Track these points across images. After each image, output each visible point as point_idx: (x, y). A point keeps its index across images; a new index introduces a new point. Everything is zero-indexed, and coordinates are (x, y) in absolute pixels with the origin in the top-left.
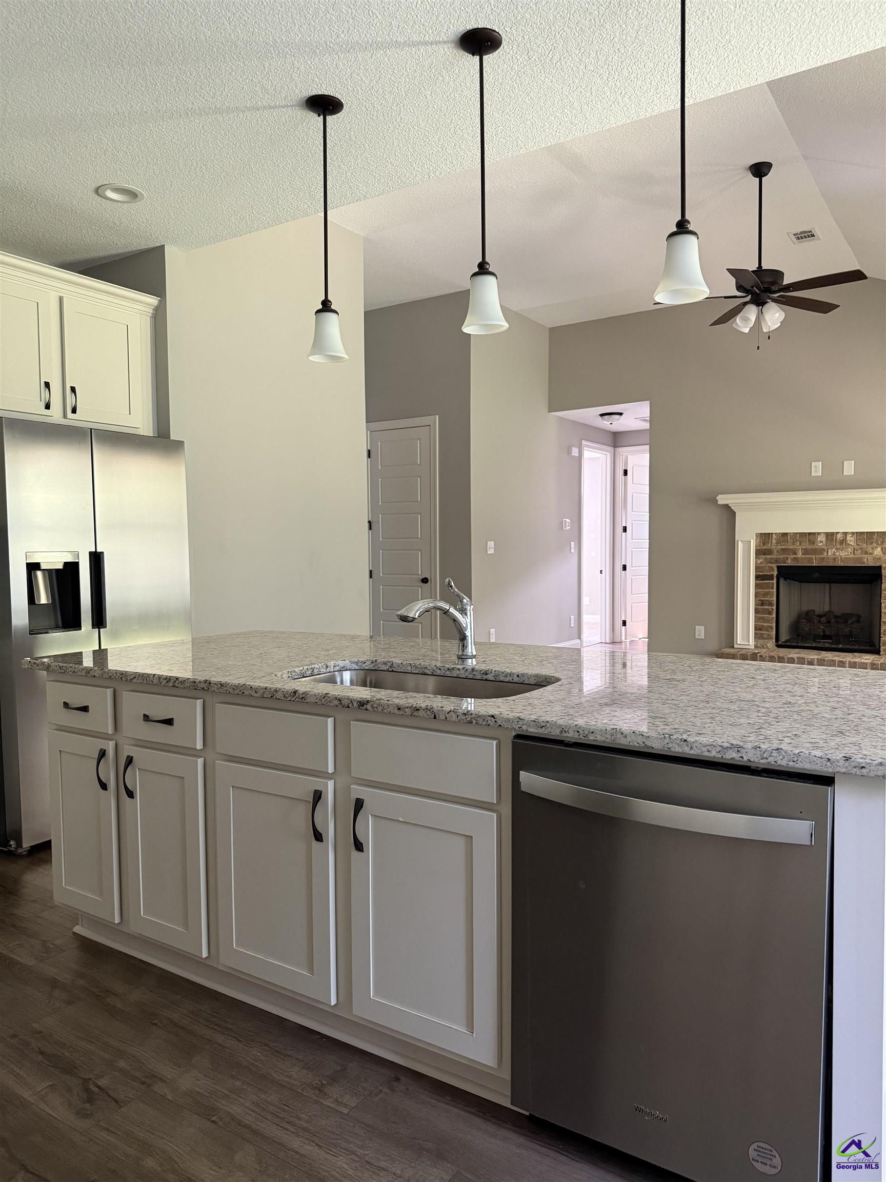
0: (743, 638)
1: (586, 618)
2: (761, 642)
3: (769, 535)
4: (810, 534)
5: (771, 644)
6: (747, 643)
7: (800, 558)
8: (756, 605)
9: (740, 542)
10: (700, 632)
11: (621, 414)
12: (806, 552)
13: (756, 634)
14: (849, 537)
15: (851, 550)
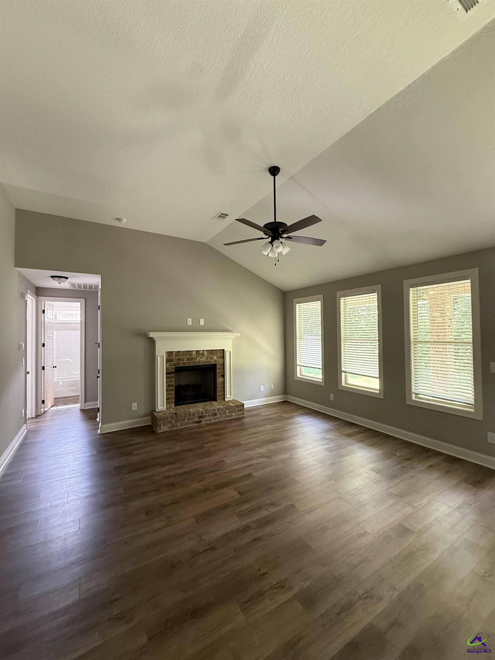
0: (160, 406)
2: (169, 406)
3: (172, 352)
4: (189, 351)
5: (172, 405)
6: (163, 408)
7: (186, 362)
9: (158, 356)
10: (135, 406)
11: (67, 278)
12: (188, 359)
14: (205, 352)
15: (205, 358)
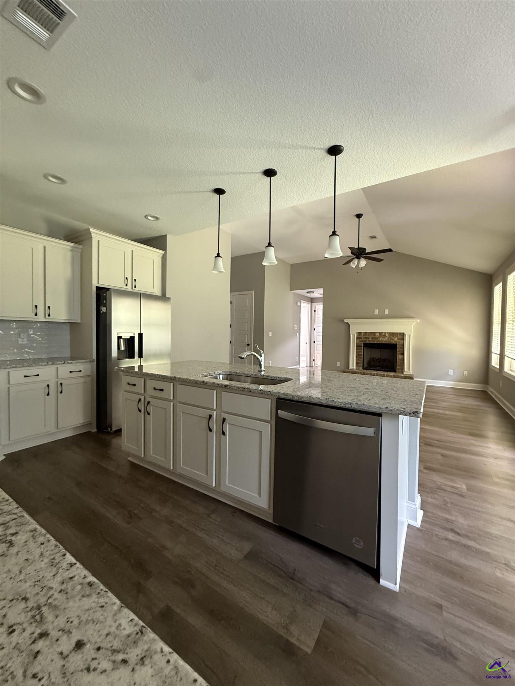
0: (352, 367)
1: (301, 358)
2: (358, 368)
3: (360, 333)
4: (374, 333)
5: (361, 368)
7: (370, 340)
8: (356, 355)
9: (351, 335)
10: (338, 364)
11: (313, 292)
12: (373, 338)
13: (356, 365)
14: (386, 334)
15: (387, 338)
